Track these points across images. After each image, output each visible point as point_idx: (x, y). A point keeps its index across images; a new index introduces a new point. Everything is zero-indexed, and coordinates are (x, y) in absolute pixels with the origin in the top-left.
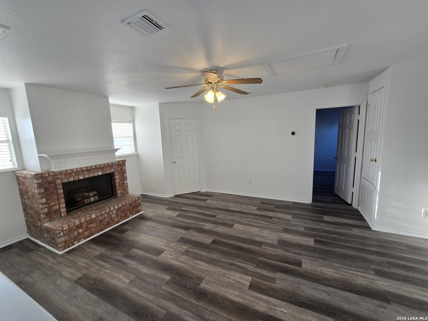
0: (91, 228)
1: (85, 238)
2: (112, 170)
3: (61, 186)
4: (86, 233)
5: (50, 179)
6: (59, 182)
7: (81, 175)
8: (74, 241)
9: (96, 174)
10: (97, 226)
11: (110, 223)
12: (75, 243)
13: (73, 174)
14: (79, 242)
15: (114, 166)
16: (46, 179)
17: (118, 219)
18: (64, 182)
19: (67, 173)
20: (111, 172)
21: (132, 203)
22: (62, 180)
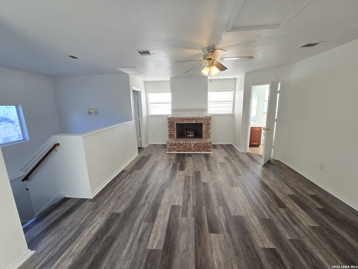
0: (180, 148)
1: (177, 151)
2: (201, 122)
3: (176, 125)
4: (178, 149)
5: (172, 120)
6: (175, 122)
7: (185, 121)
8: (172, 150)
9: (192, 122)
10: (183, 148)
11: (190, 150)
12: (173, 151)
13: (181, 120)
14: (174, 152)
15: (203, 119)
16: (171, 120)
17: (194, 150)
18: (177, 123)
19: (179, 119)
20: (201, 123)
21: (205, 144)
22: (176, 122)
